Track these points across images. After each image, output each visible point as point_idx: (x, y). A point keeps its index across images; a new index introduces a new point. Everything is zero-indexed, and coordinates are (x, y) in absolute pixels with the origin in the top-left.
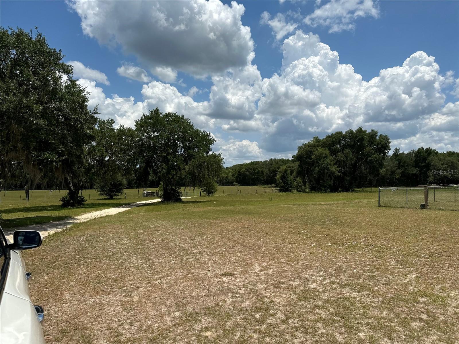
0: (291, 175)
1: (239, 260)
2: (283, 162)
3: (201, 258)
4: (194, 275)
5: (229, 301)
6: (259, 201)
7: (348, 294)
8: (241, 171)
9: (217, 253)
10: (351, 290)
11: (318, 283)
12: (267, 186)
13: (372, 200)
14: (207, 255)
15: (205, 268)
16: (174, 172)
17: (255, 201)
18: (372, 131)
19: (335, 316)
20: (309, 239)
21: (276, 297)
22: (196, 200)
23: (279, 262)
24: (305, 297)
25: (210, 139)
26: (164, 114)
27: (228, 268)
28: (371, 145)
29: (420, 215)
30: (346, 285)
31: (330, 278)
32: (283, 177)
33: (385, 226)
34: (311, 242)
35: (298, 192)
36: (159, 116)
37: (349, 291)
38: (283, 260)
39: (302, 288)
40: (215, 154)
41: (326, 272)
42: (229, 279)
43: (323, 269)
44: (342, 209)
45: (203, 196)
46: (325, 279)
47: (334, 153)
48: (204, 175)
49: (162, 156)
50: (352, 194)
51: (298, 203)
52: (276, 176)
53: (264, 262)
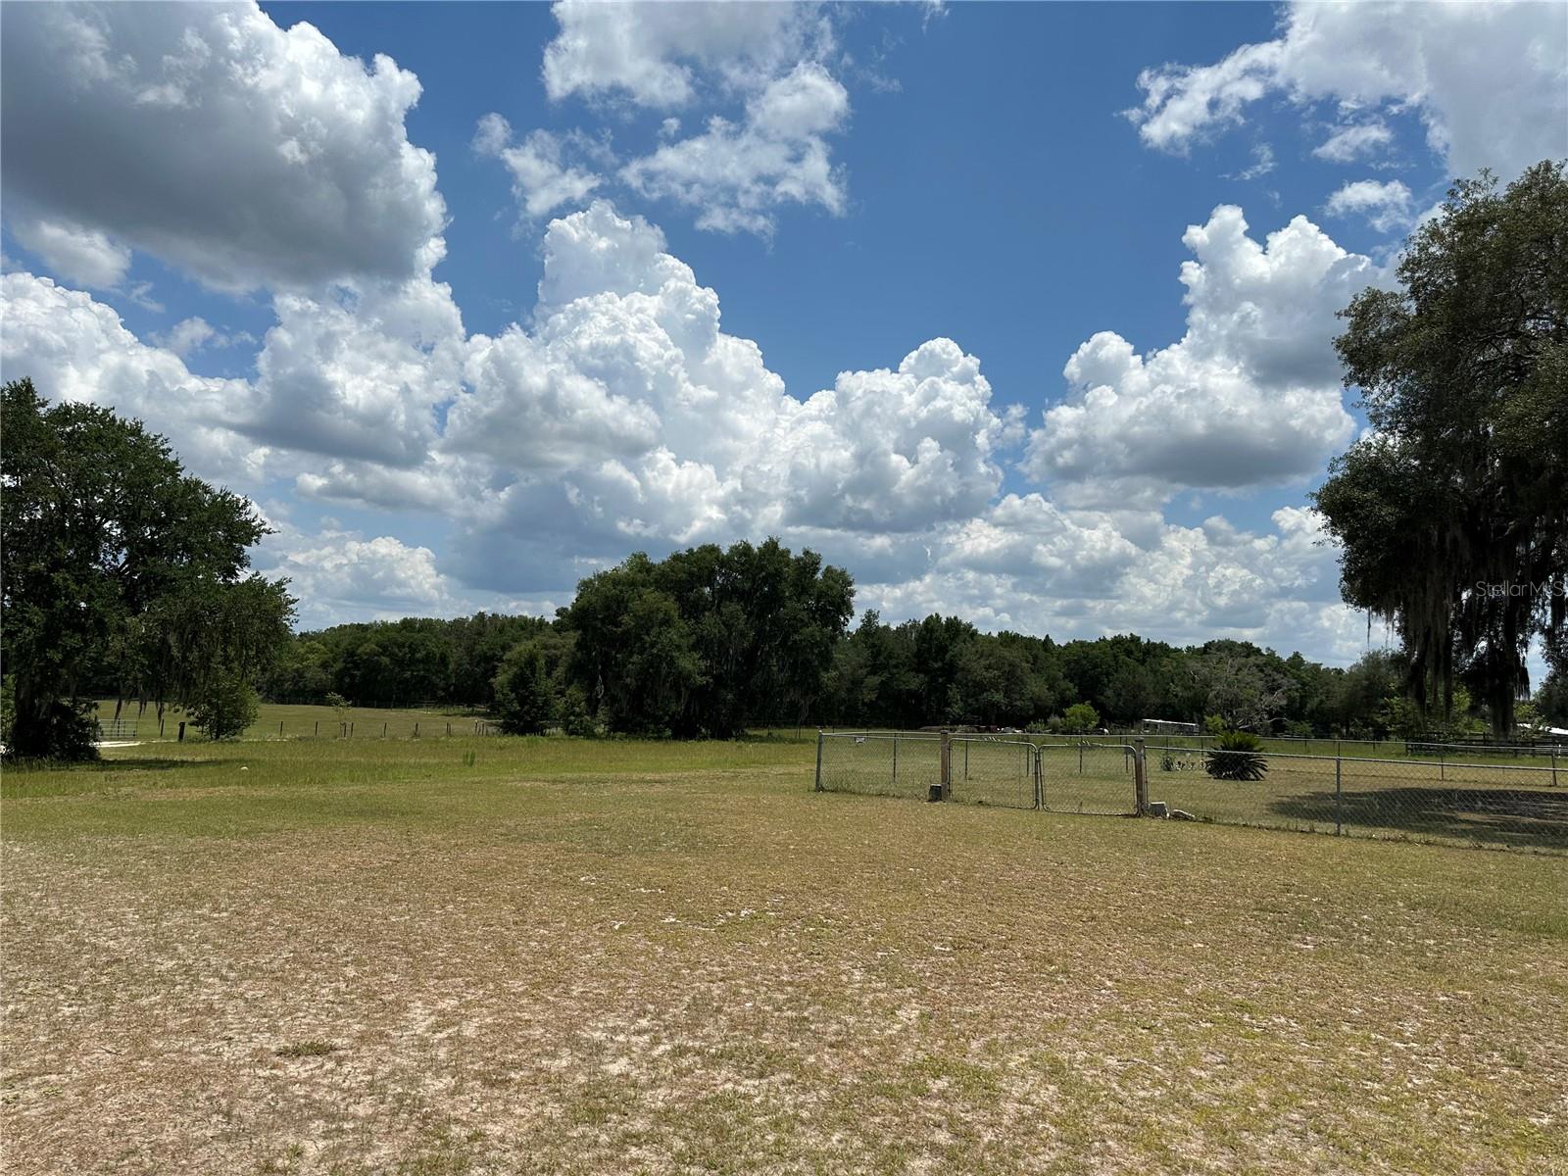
0: (549, 674)
1: (351, 993)
2: (523, 629)
3: (192, 990)
4: (164, 1061)
5: (312, 1149)
6: (425, 765)
7: (729, 1086)
8: (359, 651)
9: (262, 970)
10: (739, 1073)
11: (633, 1055)
12: (456, 711)
13: (794, 769)
14: (217, 980)
15: (211, 1032)
16: (74, 641)
17: (410, 766)
18: (807, 553)
19: (690, 1163)
20: (604, 903)
21: (490, 1117)
22: (162, 757)
23: (500, 992)
24: (591, 1110)
25: (248, 522)
26: (54, 405)
27: (309, 1024)
28: (800, 594)
29: (929, 819)
30: (722, 1056)
31: (671, 1037)
32: (520, 683)
33: (835, 853)
34: (612, 914)
35: (566, 737)
36: (32, 411)
37: (730, 1075)
38: (517, 985)
39: (581, 1079)
40: (263, 584)
41: (658, 1016)
42: (312, 1066)
43: (651, 1007)
44: (711, 795)
45: (193, 741)
46: (656, 1042)
47: (692, 610)
48: (208, 659)
49: (25, 571)
50: (740, 747)
51: (569, 775)
52: (494, 675)
53: (448, 994)
